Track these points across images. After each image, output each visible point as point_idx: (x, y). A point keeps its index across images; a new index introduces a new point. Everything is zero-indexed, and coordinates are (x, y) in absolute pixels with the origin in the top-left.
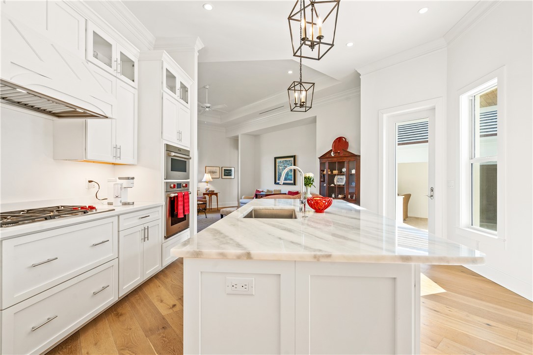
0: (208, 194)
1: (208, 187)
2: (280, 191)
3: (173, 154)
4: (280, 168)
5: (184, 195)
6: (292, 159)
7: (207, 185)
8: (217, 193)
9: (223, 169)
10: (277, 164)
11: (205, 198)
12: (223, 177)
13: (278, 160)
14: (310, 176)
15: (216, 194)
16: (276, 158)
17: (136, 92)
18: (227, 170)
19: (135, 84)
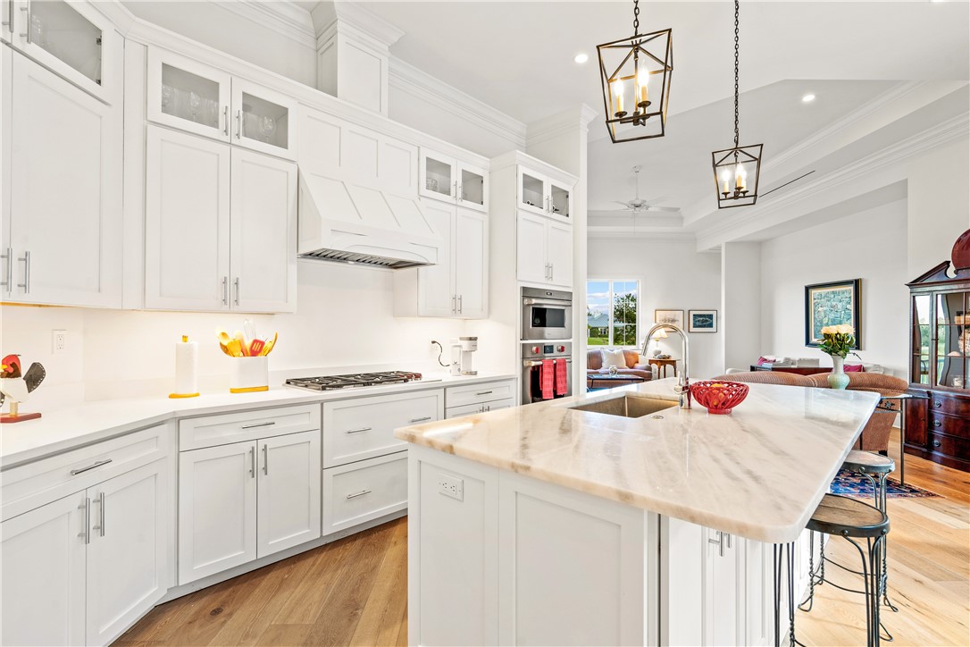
0: (656, 362)
1: (658, 349)
2: (817, 361)
3: (534, 301)
4: (820, 309)
5: (555, 365)
6: (851, 288)
7: (657, 346)
8: (674, 361)
9: (692, 313)
10: (812, 302)
11: (650, 369)
12: (692, 329)
13: (814, 293)
14: (843, 332)
15: (673, 363)
16: (807, 289)
17: (486, 218)
18: (700, 316)
19: (485, 208)
